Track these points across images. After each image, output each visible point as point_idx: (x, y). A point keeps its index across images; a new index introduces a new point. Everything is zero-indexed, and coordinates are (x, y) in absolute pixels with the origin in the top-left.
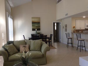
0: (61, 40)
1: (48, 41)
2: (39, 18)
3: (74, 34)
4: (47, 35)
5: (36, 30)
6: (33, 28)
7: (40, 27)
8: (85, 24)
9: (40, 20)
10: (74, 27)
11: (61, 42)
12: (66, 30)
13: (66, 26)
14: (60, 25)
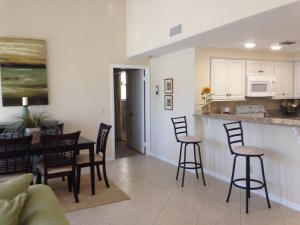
0: (146, 145)
1: (88, 161)
2: (43, 42)
3: (204, 119)
4: (79, 133)
5: (25, 101)
6: (9, 90)
7: (45, 86)
8: (246, 77)
9: (45, 51)
10: (207, 91)
11: (148, 153)
12: (170, 103)
13: (170, 85)
14: (143, 79)
